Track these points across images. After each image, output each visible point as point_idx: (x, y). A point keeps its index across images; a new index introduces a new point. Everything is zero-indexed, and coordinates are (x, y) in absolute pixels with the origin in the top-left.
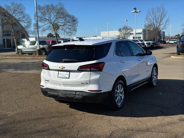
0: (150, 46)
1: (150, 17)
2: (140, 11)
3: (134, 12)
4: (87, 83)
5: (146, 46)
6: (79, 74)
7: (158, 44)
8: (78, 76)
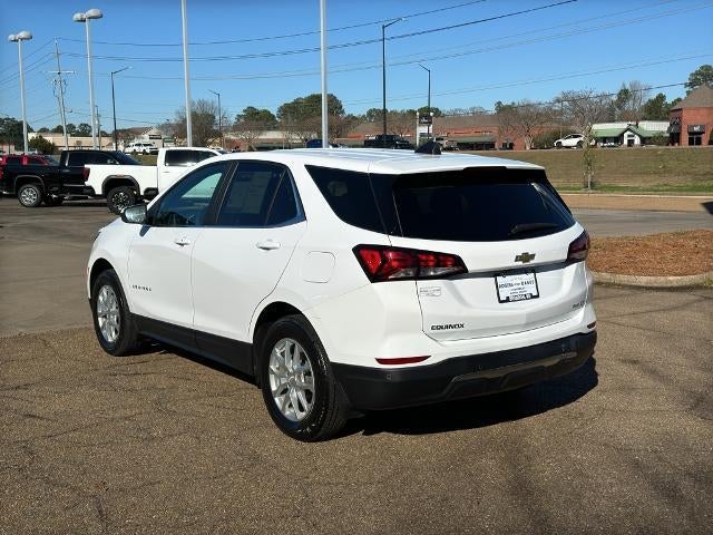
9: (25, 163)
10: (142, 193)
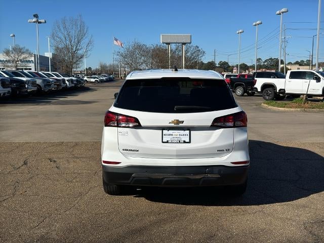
0: (73, 85)
1: (60, 35)
2: (45, 22)
3: (34, 22)
4: (229, 150)
5: (68, 85)
6: (212, 134)
7: (83, 83)
8: (209, 137)
9: (246, 77)
10: (278, 91)
